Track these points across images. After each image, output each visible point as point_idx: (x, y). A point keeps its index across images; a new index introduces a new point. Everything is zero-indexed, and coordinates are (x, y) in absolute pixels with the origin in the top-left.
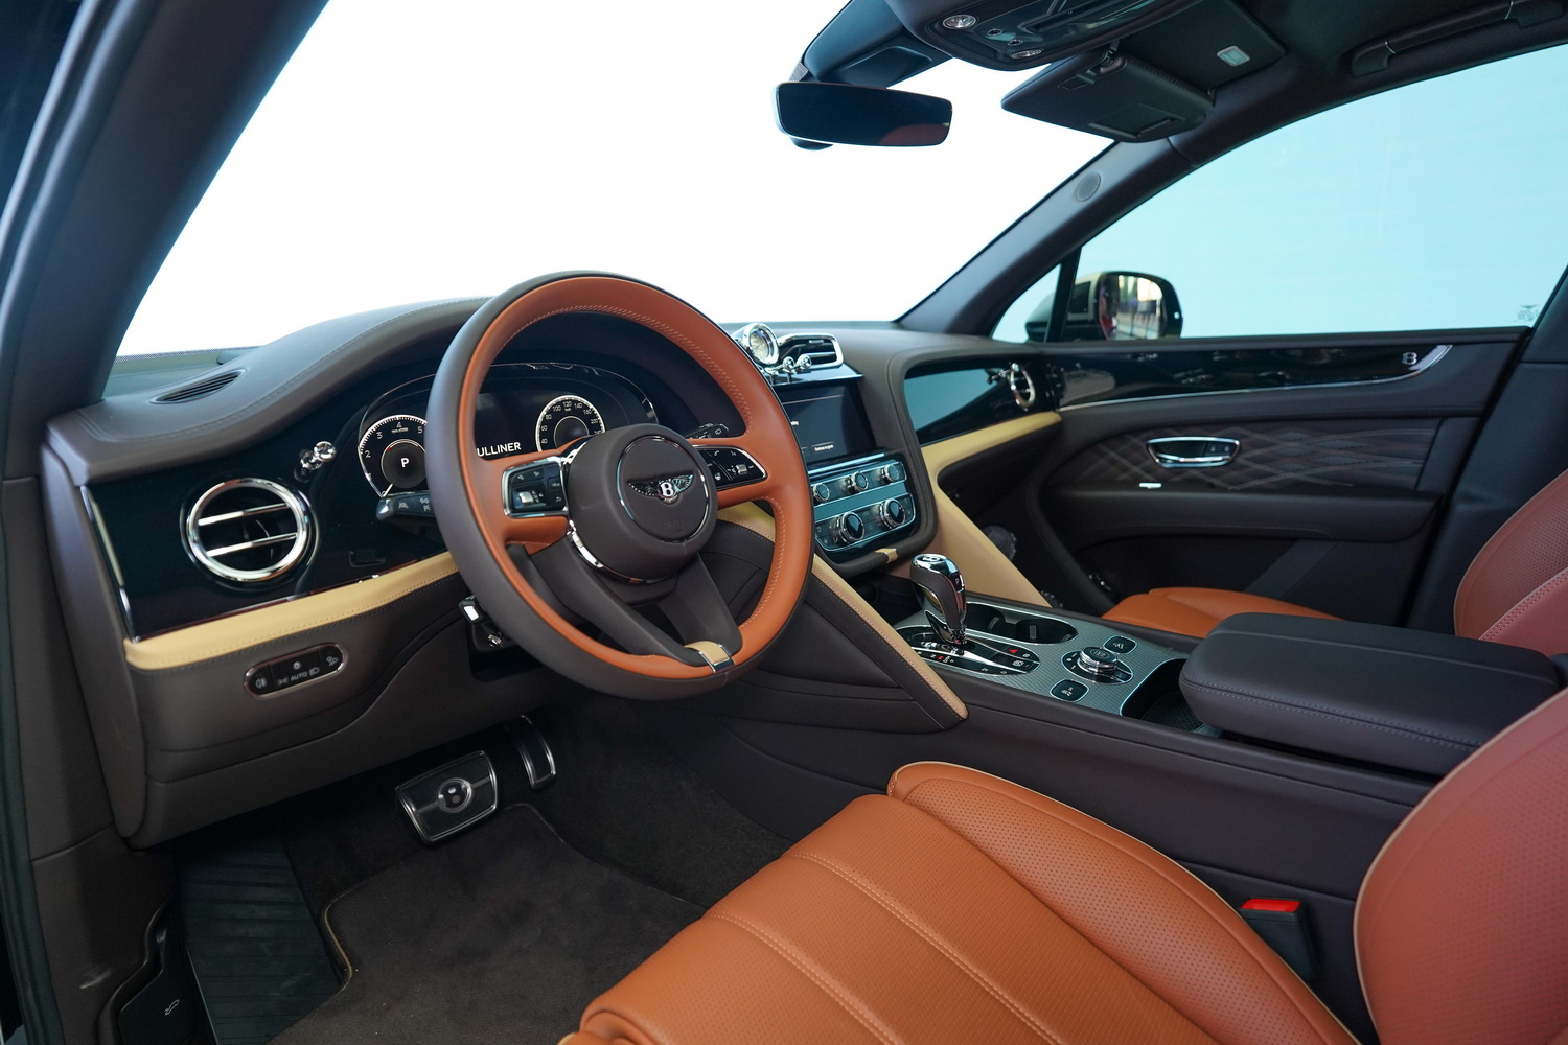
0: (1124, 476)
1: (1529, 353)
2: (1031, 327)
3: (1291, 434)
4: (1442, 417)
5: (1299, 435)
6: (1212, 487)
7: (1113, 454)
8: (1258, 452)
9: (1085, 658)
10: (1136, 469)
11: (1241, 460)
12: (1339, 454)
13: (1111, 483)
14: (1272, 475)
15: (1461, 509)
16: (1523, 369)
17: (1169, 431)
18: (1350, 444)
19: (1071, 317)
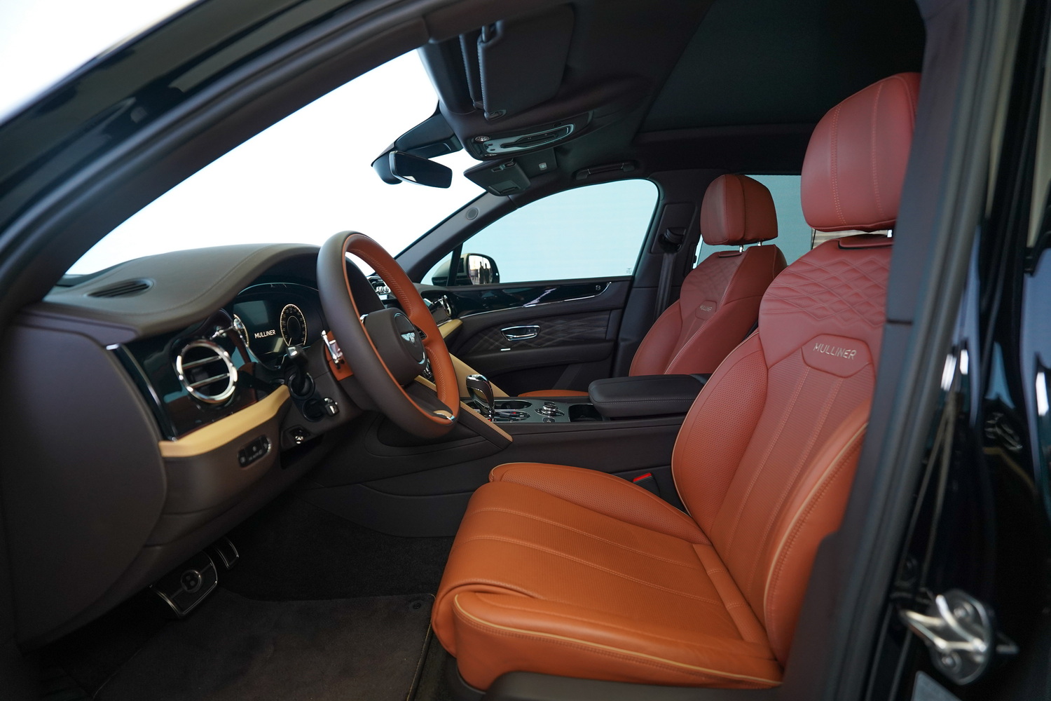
0: (492, 347)
1: (635, 284)
2: (434, 279)
3: (560, 321)
4: (611, 310)
5: (562, 321)
6: (531, 347)
7: (486, 337)
8: (547, 330)
9: (545, 408)
10: (497, 343)
11: (541, 334)
12: (578, 328)
13: (487, 351)
14: (553, 339)
15: (622, 344)
16: (634, 290)
17: (510, 324)
18: (581, 324)
19: (459, 274)
